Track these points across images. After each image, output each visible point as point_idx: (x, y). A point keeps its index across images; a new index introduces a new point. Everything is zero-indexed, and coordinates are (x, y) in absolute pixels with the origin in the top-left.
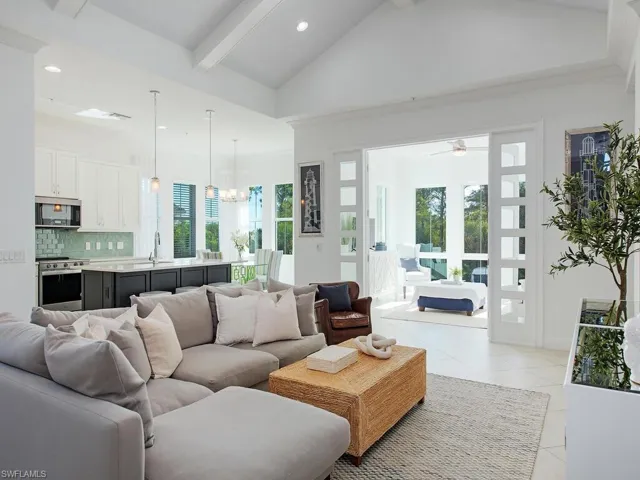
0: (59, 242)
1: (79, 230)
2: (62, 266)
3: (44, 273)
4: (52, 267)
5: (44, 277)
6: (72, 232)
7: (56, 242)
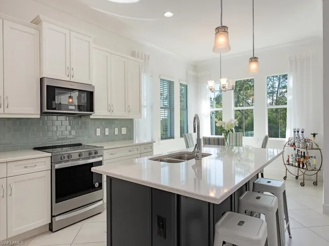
0: (72, 128)
1: (91, 117)
2: (76, 156)
3: (57, 166)
4: (66, 159)
5: (57, 170)
6: (83, 119)
7: (69, 128)
